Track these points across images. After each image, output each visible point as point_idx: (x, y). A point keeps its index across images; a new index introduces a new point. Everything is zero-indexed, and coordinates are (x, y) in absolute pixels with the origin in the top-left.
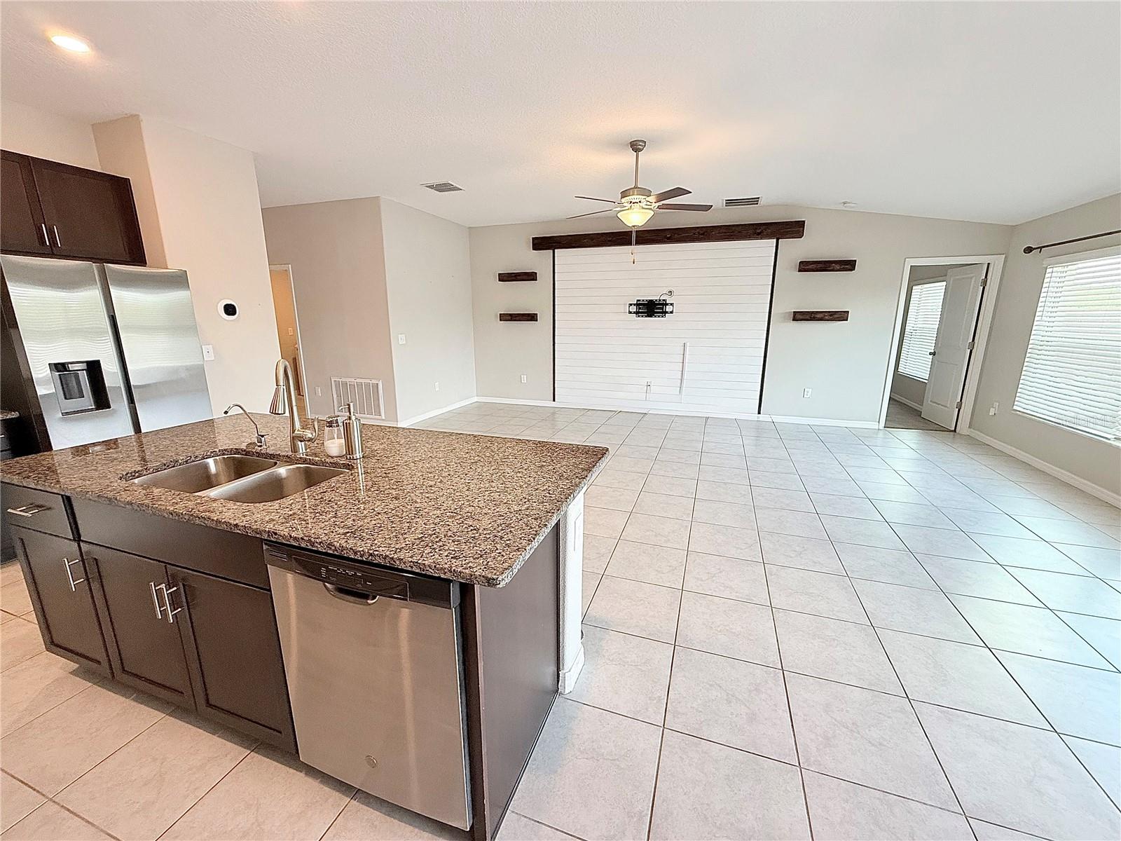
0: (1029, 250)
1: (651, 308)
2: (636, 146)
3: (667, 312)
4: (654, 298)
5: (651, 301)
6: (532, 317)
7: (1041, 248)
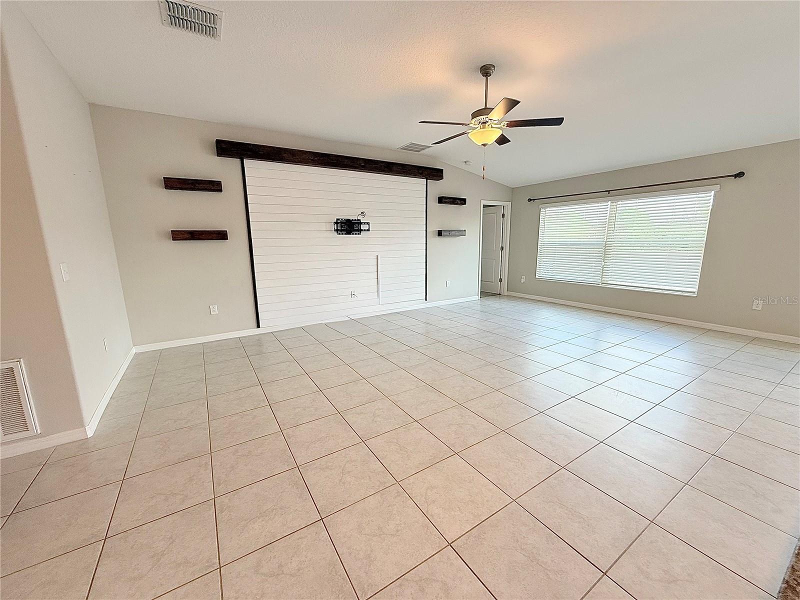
0: (530, 200)
1: (349, 227)
2: (486, 71)
3: (362, 230)
4: (351, 218)
5: (348, 220)
6: (222, 235)
7: (534, 200)
